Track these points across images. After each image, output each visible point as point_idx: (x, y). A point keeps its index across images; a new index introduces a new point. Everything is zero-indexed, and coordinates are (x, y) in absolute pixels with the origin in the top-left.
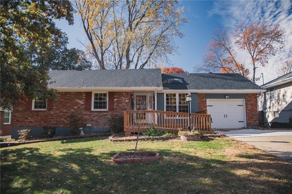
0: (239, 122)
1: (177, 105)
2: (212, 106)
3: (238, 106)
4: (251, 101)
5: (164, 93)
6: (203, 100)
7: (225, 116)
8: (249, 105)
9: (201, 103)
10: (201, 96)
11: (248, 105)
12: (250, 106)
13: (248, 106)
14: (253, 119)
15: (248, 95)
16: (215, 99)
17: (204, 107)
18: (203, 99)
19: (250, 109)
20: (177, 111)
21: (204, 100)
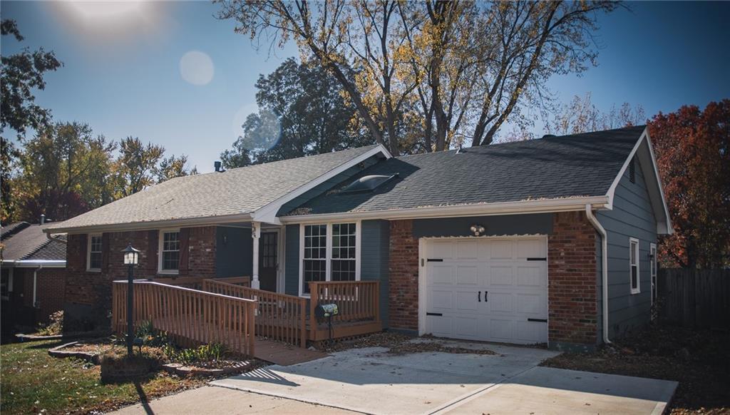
0: (529, 320)
1: (329, 258)
2: (442, 260)
3: (529, 259)
4: (570, 242)
5: (299, 225)
6: (407, 240)
7: (483, 297)
8: (562, 258)
9: (403, 251)
10: (403, 230)
11: (557, 259)
12: (563, 263)
13: (557, 262)
14: (574, 312)
15: (557, 221)
16: (452, 237)
17: (411, 265)
18: (407, 237)
19: (561, 274)
20: (328, 278)
21: (411, 240)
